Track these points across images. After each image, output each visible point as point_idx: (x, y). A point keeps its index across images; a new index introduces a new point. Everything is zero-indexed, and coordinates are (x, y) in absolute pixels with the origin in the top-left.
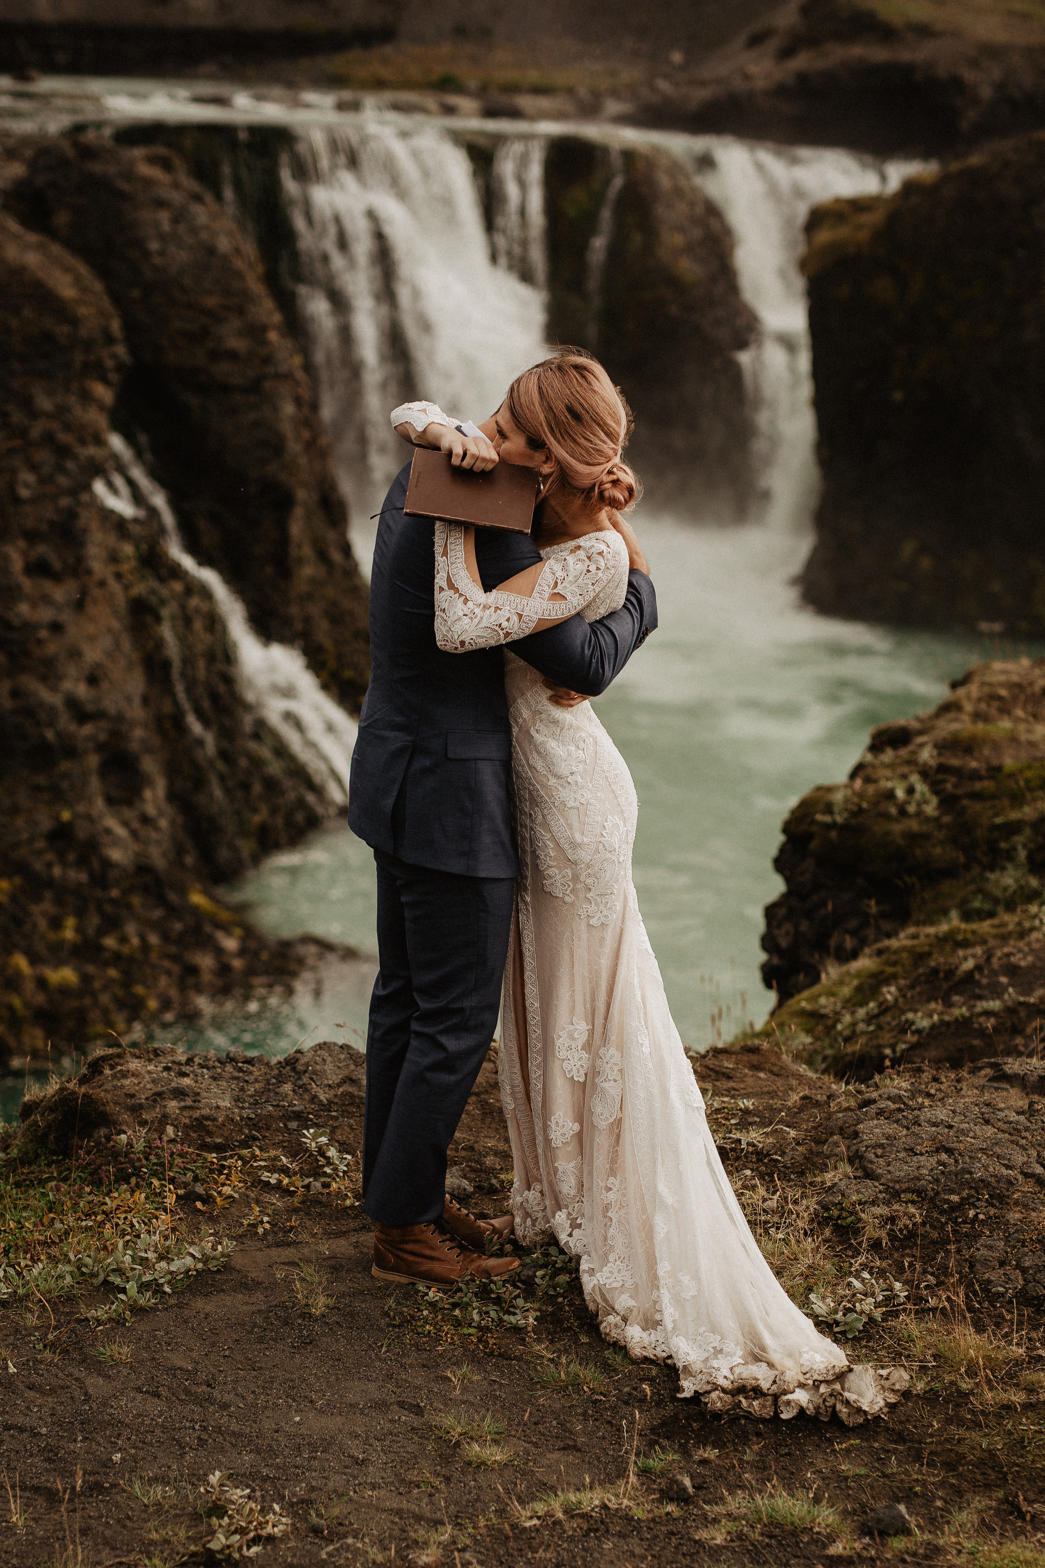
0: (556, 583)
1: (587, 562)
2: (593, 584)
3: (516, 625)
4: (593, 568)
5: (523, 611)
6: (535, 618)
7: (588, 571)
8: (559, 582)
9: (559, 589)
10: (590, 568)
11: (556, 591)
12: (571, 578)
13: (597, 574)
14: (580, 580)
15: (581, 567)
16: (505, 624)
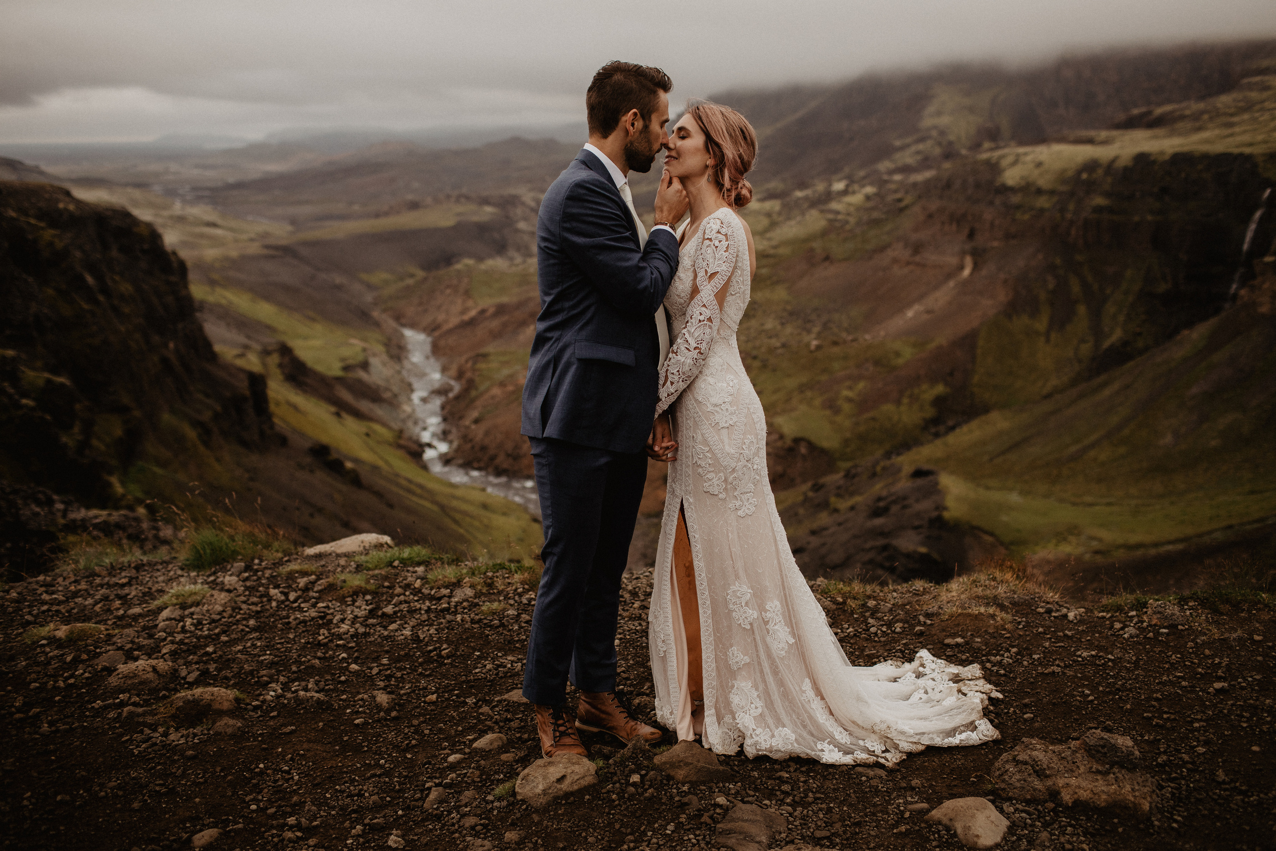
1: (712, 244)
2: (726, 251)
3: (708, 311)
4: (717, 243)
6: (712, 297)
7: (717, 247)
8: (707, 268)
9: (710, 271)
10: (716, 245)
11: (709, 275)
12: (711, 261)
13: (722, 245)
14: (717, 256)
15: (710, 251)
16: (701, 318)
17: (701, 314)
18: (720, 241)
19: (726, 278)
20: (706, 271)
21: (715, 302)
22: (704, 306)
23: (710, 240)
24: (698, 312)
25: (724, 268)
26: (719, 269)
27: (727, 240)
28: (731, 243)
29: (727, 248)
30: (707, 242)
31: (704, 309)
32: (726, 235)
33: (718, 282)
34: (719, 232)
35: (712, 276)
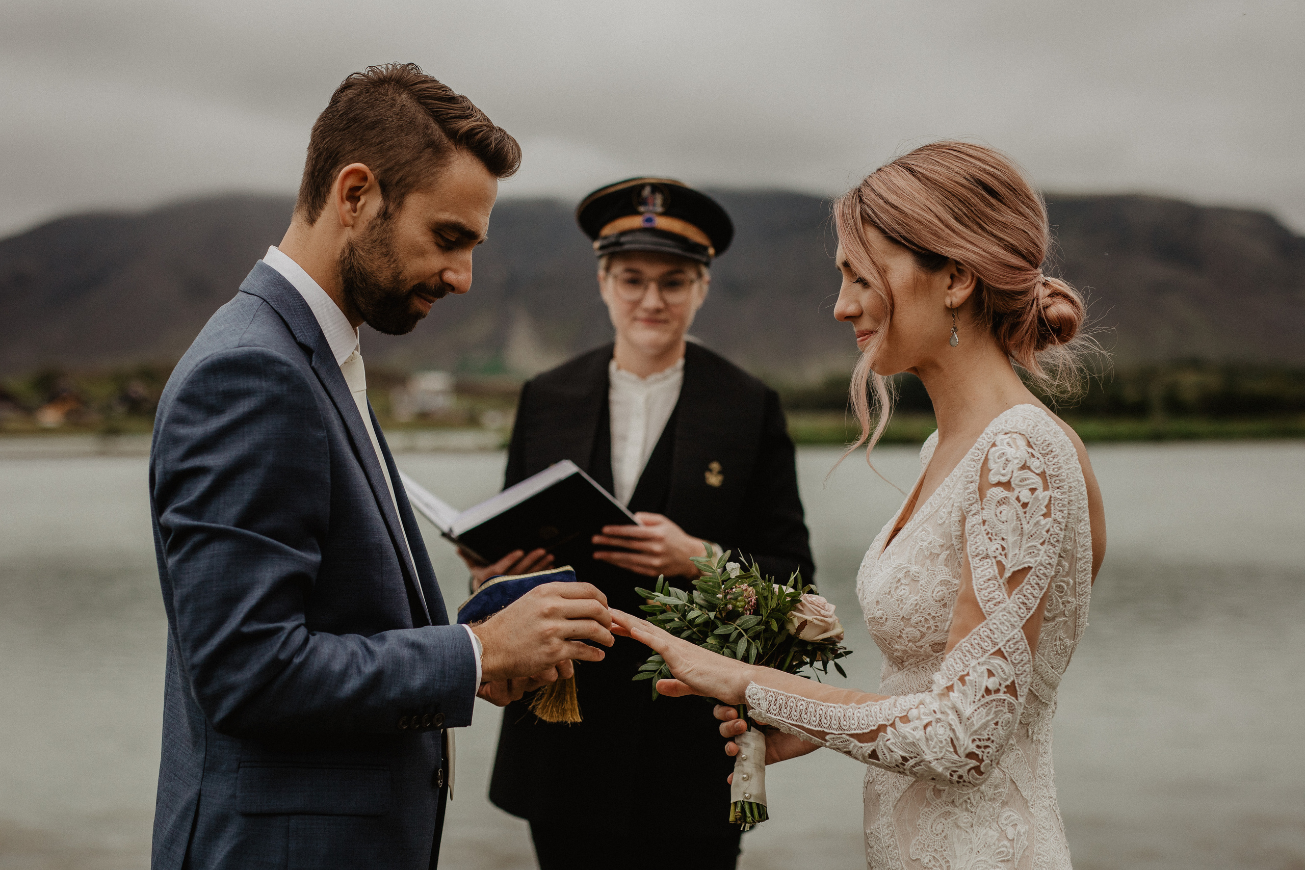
0: (999, 563)
1: (1012, 496)
2: (1045, 515)
3: (1008, 668)
4: (1025, 495)
5: (995, 644)
6: (1018, 633)
7: (1025, 505)
8: (1001, 558)
9: (1011, 566)
10: (1024, 499)
11: (1008, 574)
12: (1011, 539)
13: (1037, 499)
14: (1026, 526)
15: (1007, 512)
16: (991, 683)
17: (990, 674)
18: (1033, 490)
19: (1045, 583)
20: (1001, 567)
21: (1024, 645)
22: (999, 653)
23: (1007, 485)
24: (984, 668)
25: (1042, 558)
26: (1030, 561)
27: (1046, 488)
28: (1057, 494)
29: (1048, 507)
30: (999, 492)
31: (998, 661)
32: (1043, 475)
33: (1030, 590)
34: (1024, 467)
35: (1016, 579)
